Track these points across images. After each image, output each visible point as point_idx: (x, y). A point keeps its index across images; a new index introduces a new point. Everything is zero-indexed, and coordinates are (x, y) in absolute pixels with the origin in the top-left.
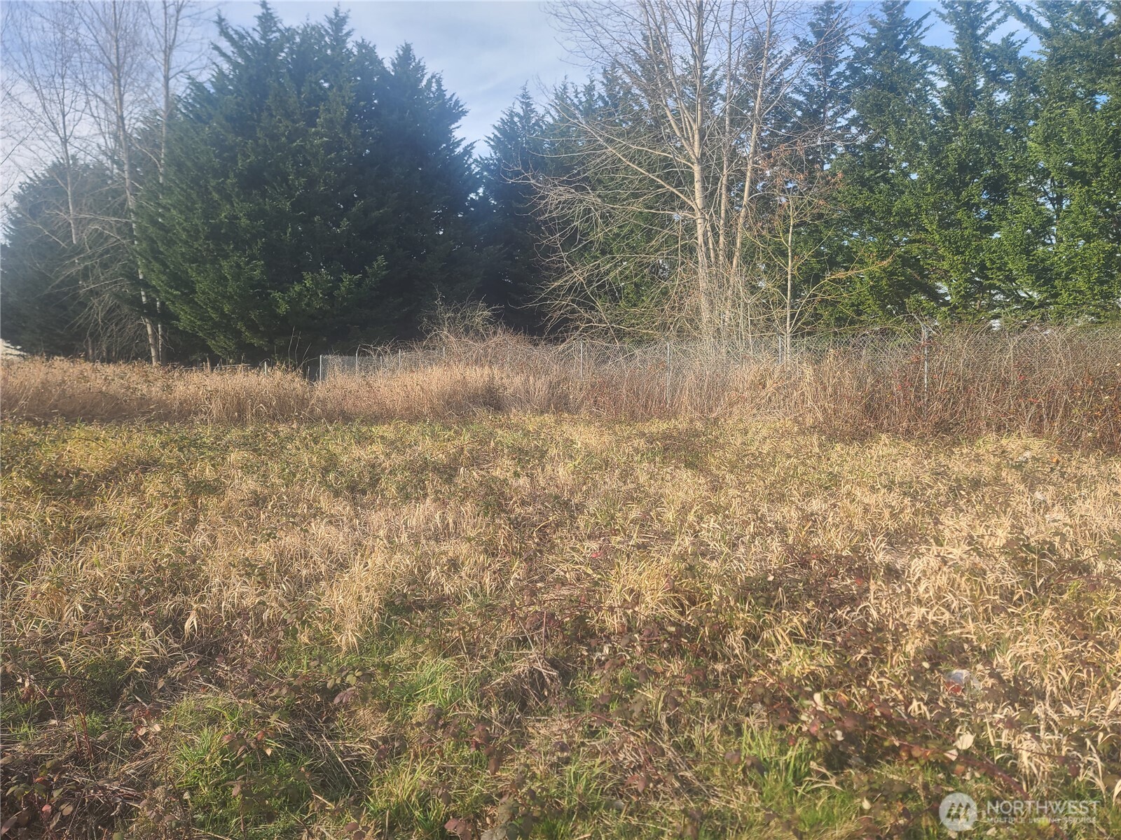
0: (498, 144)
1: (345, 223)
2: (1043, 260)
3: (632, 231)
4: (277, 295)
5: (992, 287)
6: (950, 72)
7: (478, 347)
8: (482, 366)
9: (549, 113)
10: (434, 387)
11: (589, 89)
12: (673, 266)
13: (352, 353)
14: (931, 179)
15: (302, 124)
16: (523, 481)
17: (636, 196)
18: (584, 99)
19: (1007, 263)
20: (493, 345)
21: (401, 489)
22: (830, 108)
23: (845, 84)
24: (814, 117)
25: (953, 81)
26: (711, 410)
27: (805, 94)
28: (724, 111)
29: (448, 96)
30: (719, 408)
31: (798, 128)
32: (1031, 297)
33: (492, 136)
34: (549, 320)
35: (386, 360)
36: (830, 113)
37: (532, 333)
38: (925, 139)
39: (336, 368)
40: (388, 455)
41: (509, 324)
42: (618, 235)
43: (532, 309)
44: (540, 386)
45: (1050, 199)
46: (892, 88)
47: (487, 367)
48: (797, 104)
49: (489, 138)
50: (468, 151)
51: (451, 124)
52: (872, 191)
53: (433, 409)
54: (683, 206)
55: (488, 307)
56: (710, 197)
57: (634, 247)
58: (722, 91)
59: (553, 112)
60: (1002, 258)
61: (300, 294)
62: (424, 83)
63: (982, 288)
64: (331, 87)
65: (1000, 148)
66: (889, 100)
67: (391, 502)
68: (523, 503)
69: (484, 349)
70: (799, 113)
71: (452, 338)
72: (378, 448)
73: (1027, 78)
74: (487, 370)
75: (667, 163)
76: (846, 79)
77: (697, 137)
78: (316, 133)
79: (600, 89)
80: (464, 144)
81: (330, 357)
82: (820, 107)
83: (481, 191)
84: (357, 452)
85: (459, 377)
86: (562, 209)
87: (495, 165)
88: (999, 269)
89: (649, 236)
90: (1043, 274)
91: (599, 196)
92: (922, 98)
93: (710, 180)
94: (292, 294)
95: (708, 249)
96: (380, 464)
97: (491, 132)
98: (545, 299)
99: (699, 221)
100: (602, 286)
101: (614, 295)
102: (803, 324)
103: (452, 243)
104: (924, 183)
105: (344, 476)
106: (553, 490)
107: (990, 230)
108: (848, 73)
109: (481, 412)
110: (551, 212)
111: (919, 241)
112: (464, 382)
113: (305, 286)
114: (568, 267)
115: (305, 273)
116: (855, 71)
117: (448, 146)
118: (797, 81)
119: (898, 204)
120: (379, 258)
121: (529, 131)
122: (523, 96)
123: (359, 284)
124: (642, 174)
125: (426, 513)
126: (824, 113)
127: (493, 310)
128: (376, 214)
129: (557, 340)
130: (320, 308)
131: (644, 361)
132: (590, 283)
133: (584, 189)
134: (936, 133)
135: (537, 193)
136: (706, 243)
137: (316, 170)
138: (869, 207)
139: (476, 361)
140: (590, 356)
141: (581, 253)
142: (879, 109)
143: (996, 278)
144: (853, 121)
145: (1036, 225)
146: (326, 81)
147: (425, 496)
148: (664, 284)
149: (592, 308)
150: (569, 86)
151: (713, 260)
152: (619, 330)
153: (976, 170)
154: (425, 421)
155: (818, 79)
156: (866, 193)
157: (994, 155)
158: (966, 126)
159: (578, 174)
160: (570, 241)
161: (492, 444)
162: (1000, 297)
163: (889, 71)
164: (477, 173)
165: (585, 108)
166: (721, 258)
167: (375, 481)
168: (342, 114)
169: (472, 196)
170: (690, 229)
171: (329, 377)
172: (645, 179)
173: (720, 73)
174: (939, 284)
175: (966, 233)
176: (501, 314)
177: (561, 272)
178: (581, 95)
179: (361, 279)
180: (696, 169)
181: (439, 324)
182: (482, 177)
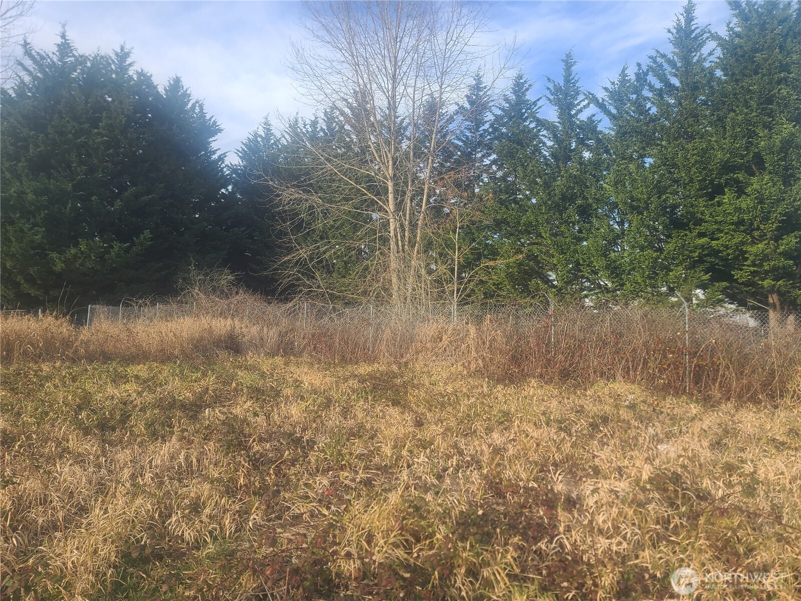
0: (244, 156)
1: (118, 203)
2: (615, 261)
3: (343, 224)
4: (54, 255)
5: (583, 277)
6: (555, 136)
7: (223, 303)
8: (226, 318)
9: (284, 137)
10: (184, 334)
11: (314, 123)
12: (373, 250)
13: (116, 304)
14: (545, 203)
15: (87, 125)
16: (261, 420)
17: (347, 200)
18: (310, 130)
19: (593, 262)
20: (236, 302)
21: (149, 425)
22: (478, 152)
23: (489, 137)
24: (468, 157)
25: (557, 142)
26: (402, 356)
27: (463, 141)
28: (409, 147)
29: (208, 118)
30: (408, 355)
31: (458, 162)
32: (606, 284)
33: (240, 150)
34: (279, 285)
35: (146, 310)
36: (479, 155)
37: (267, 294)
38: (541, 178)
39: (102, 316)
40: (139, 394)
41: (249, 286)
42: (332, 226)
43: (266, 276)
44: (272, 335)
45: (617, 222)
46: (519, 143)
47: (229, 319)
48: (457, 147)
49: (238, 150)
50: (221, 159)
51: (209, 138)
52: (507, 209)
53: (183, 351)
54: (381, 209)
55: (231, 273)
56: (399, 206)
57: (344, 236)
58: (408, 133)
59: (287, 136)
60: (590, 258)
61: (75, 256)
62: (190, 105)
63: (576, 277)
64: (113, 101)
65: (587, 187)
66: (518, 150)
67: (139, 440)
68: (261, 440)
69: (228, 305)
70: (459, 153)
71: (202, 295)
72: (131, 387)
73: (602, 144)
74: (229, 322)
75: (370, 179)
76: (490, 134)
77: (391, 163)
78: (99, 134)
79: (322, 124)
80: (218, 153)
81: (98, 306)
82: (472, 150)
83: (230, 188)
84: (110, 390)
85: (206, 326)
86: (293, 204)
87: (242, 170)
88: (588, 265)
89: (356, 228)
90: (615, 271)
91: (320, 198)
92: (537, 150)
93: (400, 193)
94: (68, 255)
95: (397, 240)
96: (132, 401)
97: (240, 146)
98: (277, 269)
99: (391, 220)
100: (321, 261)
101: (329, 269)
102: (466, 296)
103: (205, 223)
104: (541, 206)
105: (96, 413)
106: (287, 428)
107: (581, 240)
108: (491, 130)
109: (223, 354)
110: (284, 206)
111: (537, 244)
112: (210, 331)
113: (80, 250)
114: (295, 247)
115: (80, 240)
116: (496, 130)
117: (206, 153)
118: (458, 132)
119: (524, 219)
120: (145, 232)
121: (269, 149)
122: (265, 124)
123: (127, 250)
124: (351, 184)
125: (172, 450)
126: (475, 155)
127: (236, 275)
128: (145, 198)
129: (287, 300)
130: (92, 268)
131: (352, 319)
132: (311, 259)
133: (309, 191)
134: (547, 174)
135: (274, 192)
136: (396, 236)
137: (95, 161)
138: (505, 219)
139: (221, 314)
140: (312, 313)
141: (305, 238)
142: (511, 155)
143: (586, 272)
144: (494, 162)
145: (610, 237)
146: (109, 97)
147: (172, 433)
148: (365, 263)
149: (313, 277)
150: (300, 120)
151: (400, 248)
152: (332, 294)
153: (572, 199)
154: (175, 363)
155: (471, 132)
156: (504, 209)
157: (584, 191)
158: (566, 171)
159: (305, 180)
160: (299, 227)
161: (234, 385)
162: (588, 284)
163: (518, 131)
164: (228, 175)
165: (310, 136)
166: (406, 247)
167: (125, 418)
168: (121, 121)
169: (223, 190)
170: (386, 225)
171: (96, 323)
172: (353, 188)
173: (407, 121)
174: (550, 273)
175: (567, 240)
176: (242, 278)
177: (290, 250)
178: (308, 126)
179: (129, 248)
180: (390, 185)
181: (192, 284)
182: (231, 178)
